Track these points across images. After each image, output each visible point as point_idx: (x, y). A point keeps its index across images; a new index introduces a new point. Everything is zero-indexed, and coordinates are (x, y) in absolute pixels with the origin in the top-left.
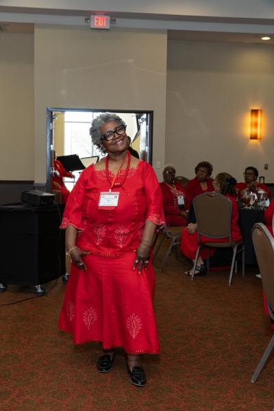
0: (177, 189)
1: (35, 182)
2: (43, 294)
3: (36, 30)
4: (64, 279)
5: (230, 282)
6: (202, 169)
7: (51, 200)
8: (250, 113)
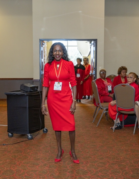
0: (108, 82)
1: (34, 79)
2: (32, 138)
4: (43, 131)
5: (134, 133)
7: (36, 89)
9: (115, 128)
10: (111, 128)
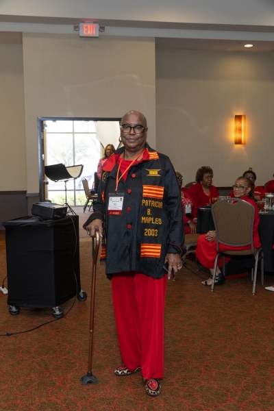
0: (185, 197)
1: (28, 192)
2: (62, 316)
3: (25, 39)
4: (79, 296)
5: (254, 292)
8: (233, 119)
9: (215, 284)
10: (203, 283)
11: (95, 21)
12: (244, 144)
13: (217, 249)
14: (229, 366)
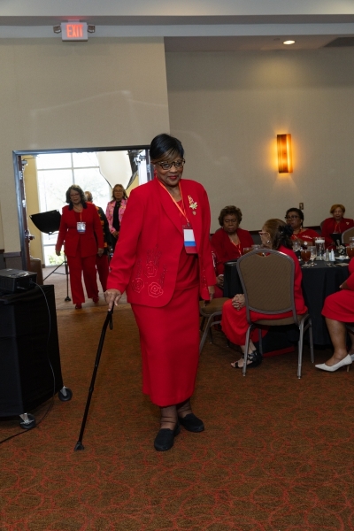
1: (6, 252)
2: (33, 426)
4: (61, 395)
5: (299, 374)
6: (230, 217)
7: (31, 282)
8: (276, 140)
9: (248, 366)
10: (233, 364)
11: (82, 19)
12: (292, 172)
13: (248, 318)
14: (254, 490)
